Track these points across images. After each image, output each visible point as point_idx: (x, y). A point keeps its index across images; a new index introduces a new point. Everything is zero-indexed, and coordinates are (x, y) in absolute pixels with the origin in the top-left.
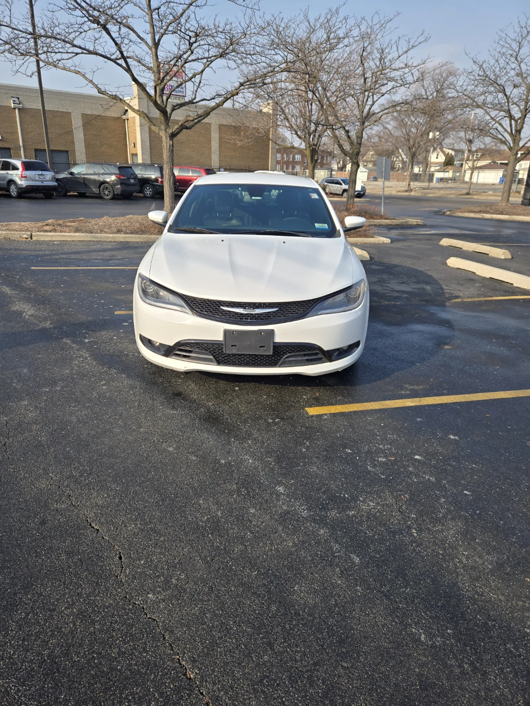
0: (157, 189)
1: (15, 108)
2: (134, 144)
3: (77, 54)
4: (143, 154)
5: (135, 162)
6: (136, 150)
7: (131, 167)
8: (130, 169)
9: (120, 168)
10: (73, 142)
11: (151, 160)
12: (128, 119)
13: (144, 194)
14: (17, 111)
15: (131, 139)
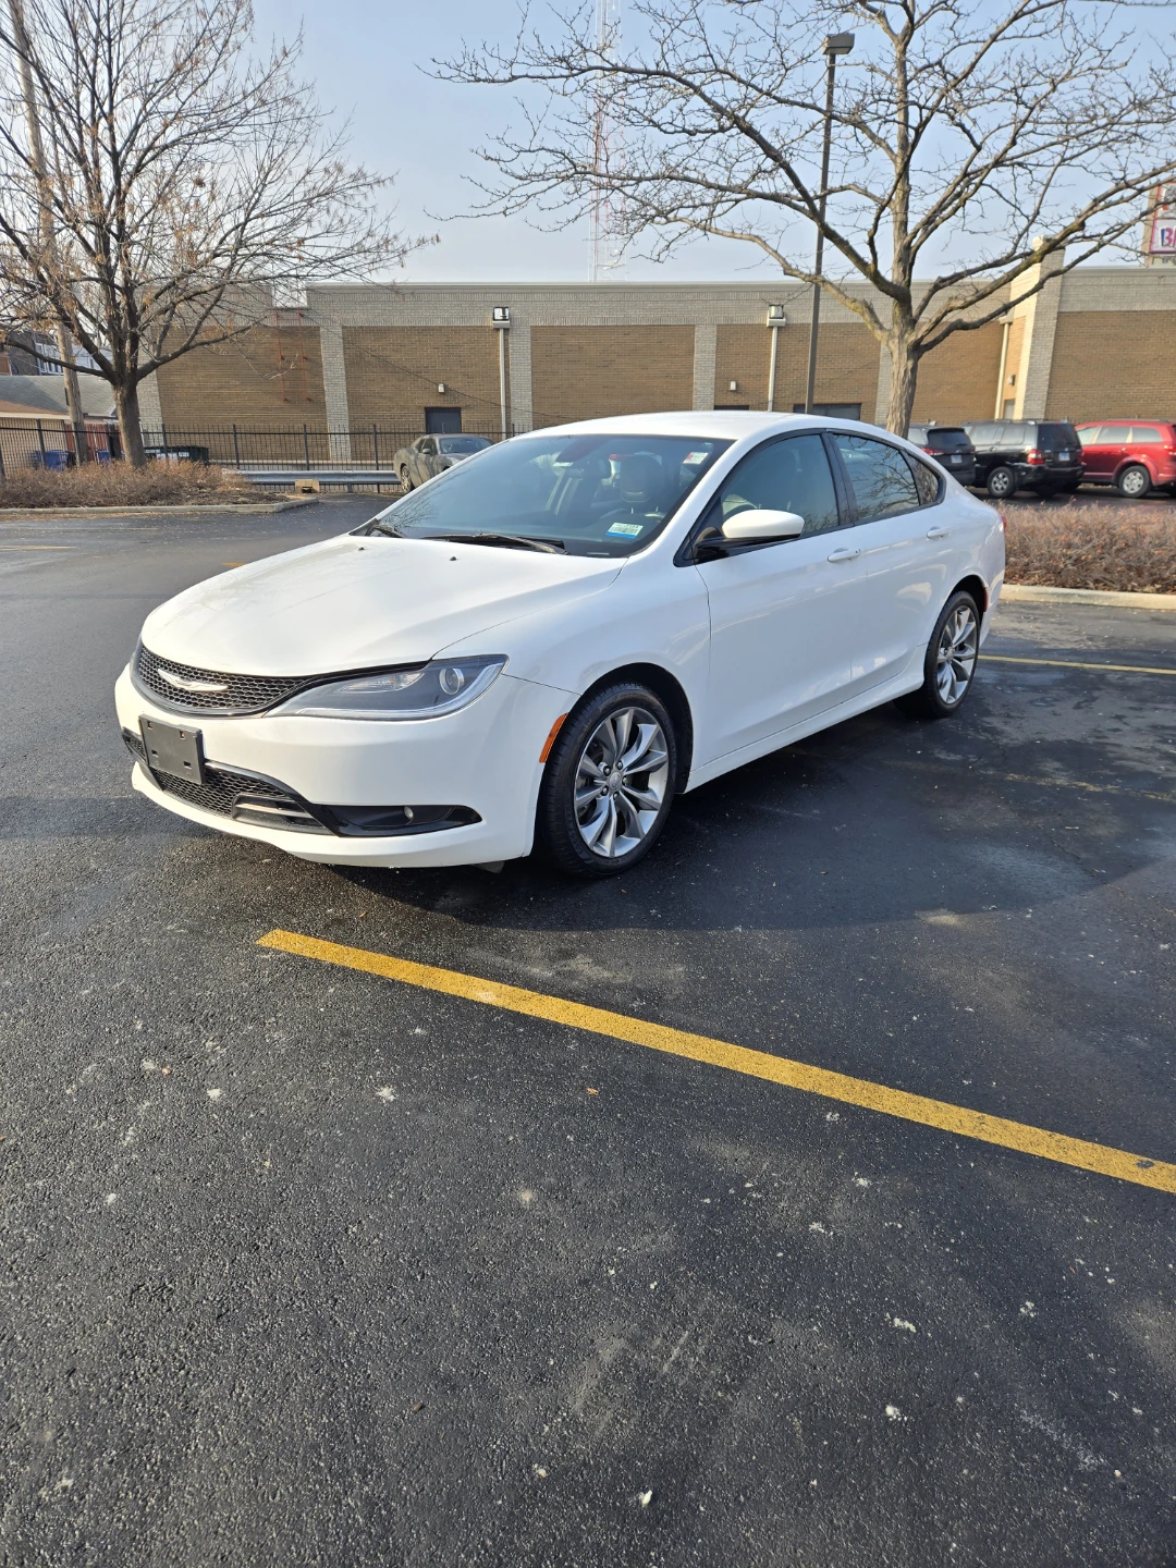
0: (1020, 476)
1: (771, 327)
2: (1014, 378)
3: (737, 201)
4: (1027, 398)
5: (1008, 417)
6: (1015, 392)
7: (962, 431)
8: (961, 434)
9: (931, 433)
10: (875, 385)
11: (1046, 413)
12: (1010, 324)
13: (990, 489)
14: (775, 331)
15: (1010, 366)
